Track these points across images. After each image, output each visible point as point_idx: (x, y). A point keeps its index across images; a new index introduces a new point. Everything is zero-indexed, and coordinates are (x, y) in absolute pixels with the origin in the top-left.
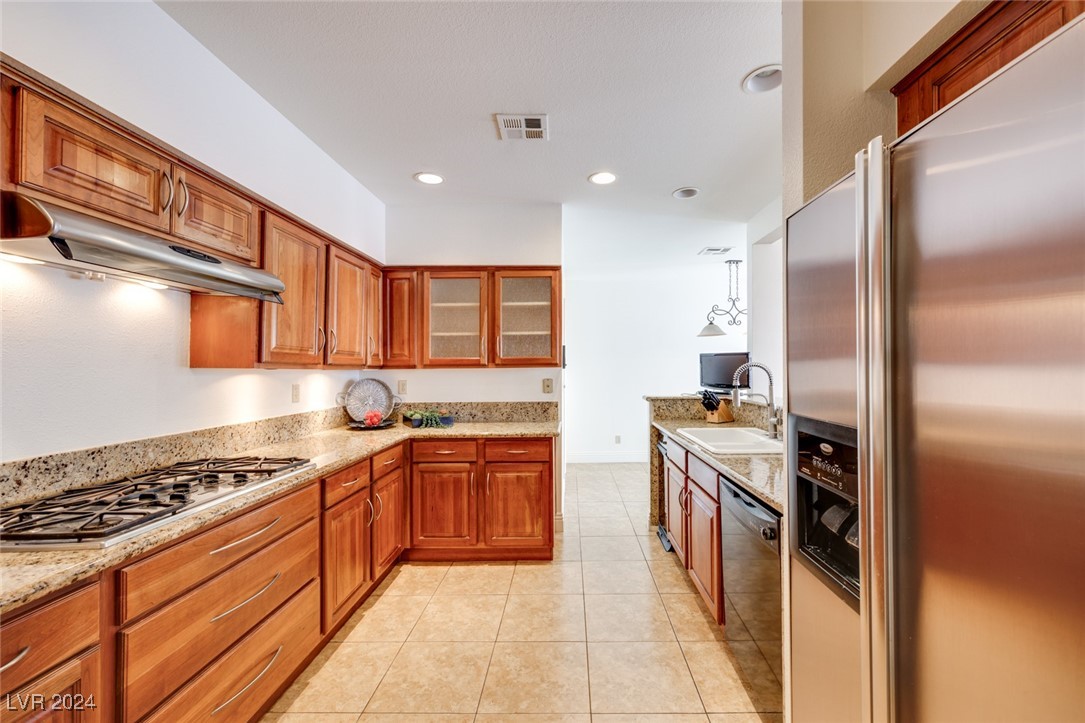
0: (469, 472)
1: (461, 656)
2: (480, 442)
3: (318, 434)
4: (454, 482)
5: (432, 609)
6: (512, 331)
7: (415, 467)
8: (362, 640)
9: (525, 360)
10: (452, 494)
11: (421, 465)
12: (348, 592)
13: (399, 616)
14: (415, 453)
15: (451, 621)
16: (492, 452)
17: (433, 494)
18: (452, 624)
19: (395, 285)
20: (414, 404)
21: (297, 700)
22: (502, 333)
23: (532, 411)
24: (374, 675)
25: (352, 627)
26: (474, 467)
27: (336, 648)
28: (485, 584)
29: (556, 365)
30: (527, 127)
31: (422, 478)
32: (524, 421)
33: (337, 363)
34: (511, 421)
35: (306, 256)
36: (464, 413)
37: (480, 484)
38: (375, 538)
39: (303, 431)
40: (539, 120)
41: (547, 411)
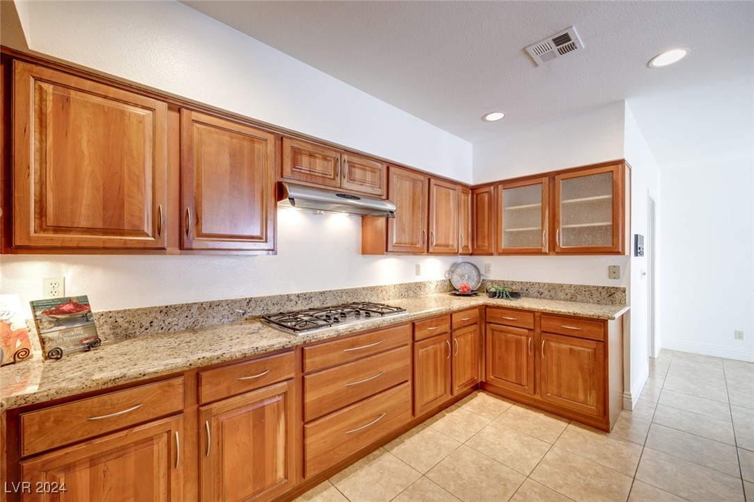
0: (528, 337)
1: (497, 473)
2: (537, 314)
3: (432, 295)
4: (516, 342)
5: (489, 430)
6: (571, 224)
7: (488, 325)
8: (439, 430)
9: (584, 248)
10: (514, 350)
11: (492, 325)
12: (432, 396)
13: (465, 425)
14: (488, 315)
15: (499, 444)
16: (547, 324)
17: (500, 348)
18: (499, 447)
19: (479, 197)
20: (495, 281)
21: (396, 448)
22: (561, 227)
23: (596, 294)
24: (437, 455)
25: (437, 420)
26: (531, 333)
27: (424, 428)
28: (536, 428)
29: (618, 253)
30: (557, 45)
31: (493, 334)
32: (588, 302)
33: (436, 251)
34: (575, 301)
35: (414, 188)
36: (533, 291)
37: (536, 348)
38: (453, 368)
39: (422, 293)
40: (567, 34)
41: (615, 295)
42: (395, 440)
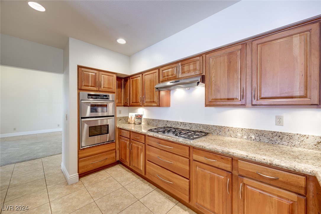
42: (186, 207)
